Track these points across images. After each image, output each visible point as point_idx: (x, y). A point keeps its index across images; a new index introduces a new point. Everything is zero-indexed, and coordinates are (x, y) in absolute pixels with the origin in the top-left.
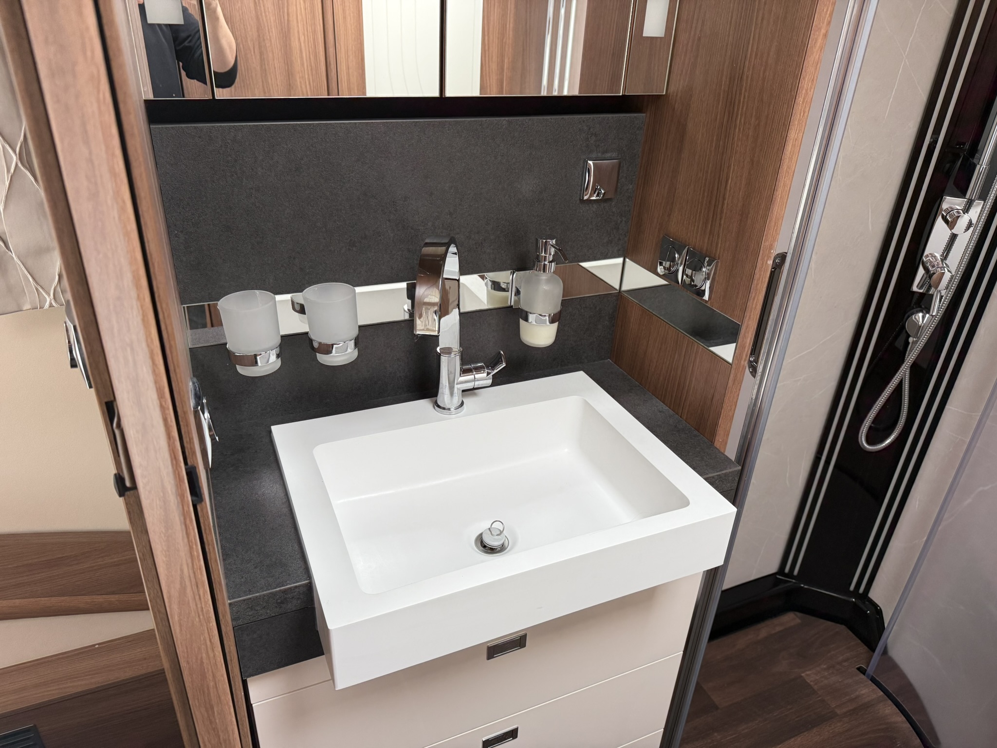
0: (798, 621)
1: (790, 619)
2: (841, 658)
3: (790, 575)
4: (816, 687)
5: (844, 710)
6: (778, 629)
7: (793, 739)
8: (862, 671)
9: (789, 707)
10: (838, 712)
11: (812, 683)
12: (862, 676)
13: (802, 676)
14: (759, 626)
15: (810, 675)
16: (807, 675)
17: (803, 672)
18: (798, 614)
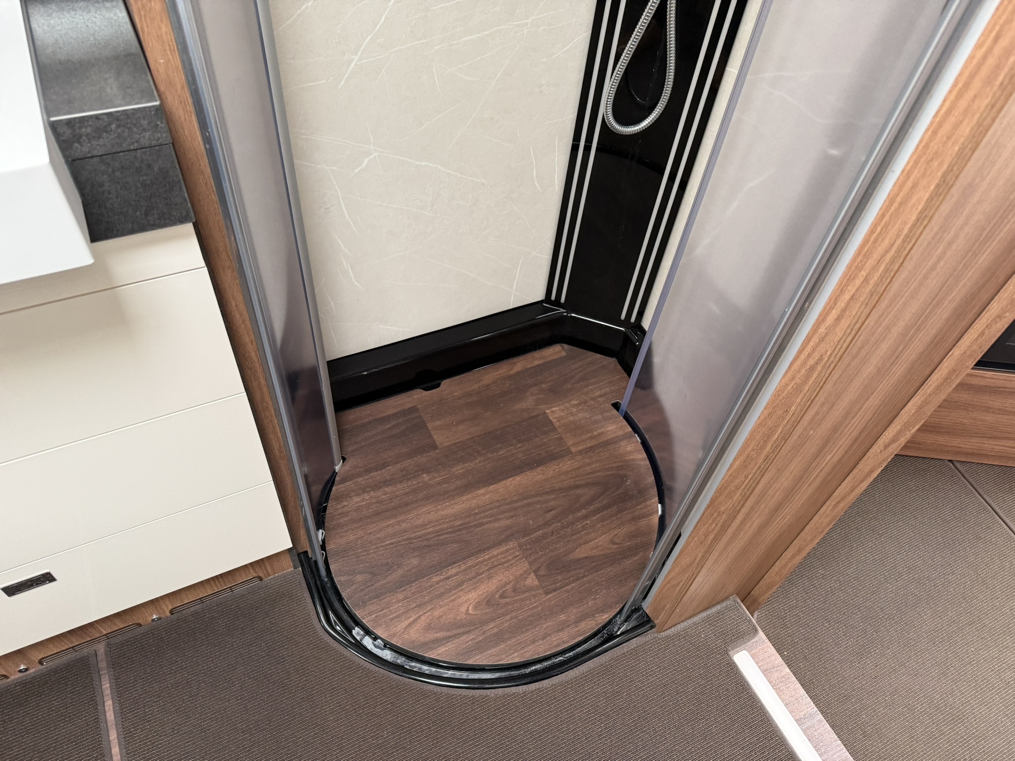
0: (564, 354)
1: (556, 351)
2: (597, 394)
3: (557, 302)
4: (557, 424)
5: (580, 448)
6: (537, 363)
7: (511, 479)
8: (616, 406)
9: (519, 445)
10: (573, 449)
11: (554, 420)
12: (615, 412)
13: (545, 413)
14: (515, 359)
15: (556, 412)
16: (552, 412)
17: (549, 409)
18: (566, 346)
